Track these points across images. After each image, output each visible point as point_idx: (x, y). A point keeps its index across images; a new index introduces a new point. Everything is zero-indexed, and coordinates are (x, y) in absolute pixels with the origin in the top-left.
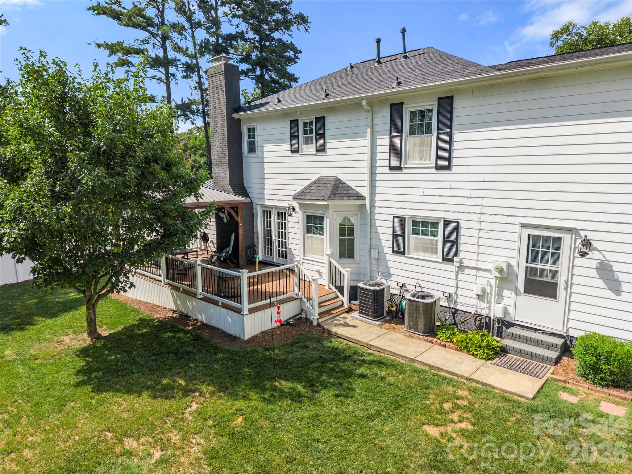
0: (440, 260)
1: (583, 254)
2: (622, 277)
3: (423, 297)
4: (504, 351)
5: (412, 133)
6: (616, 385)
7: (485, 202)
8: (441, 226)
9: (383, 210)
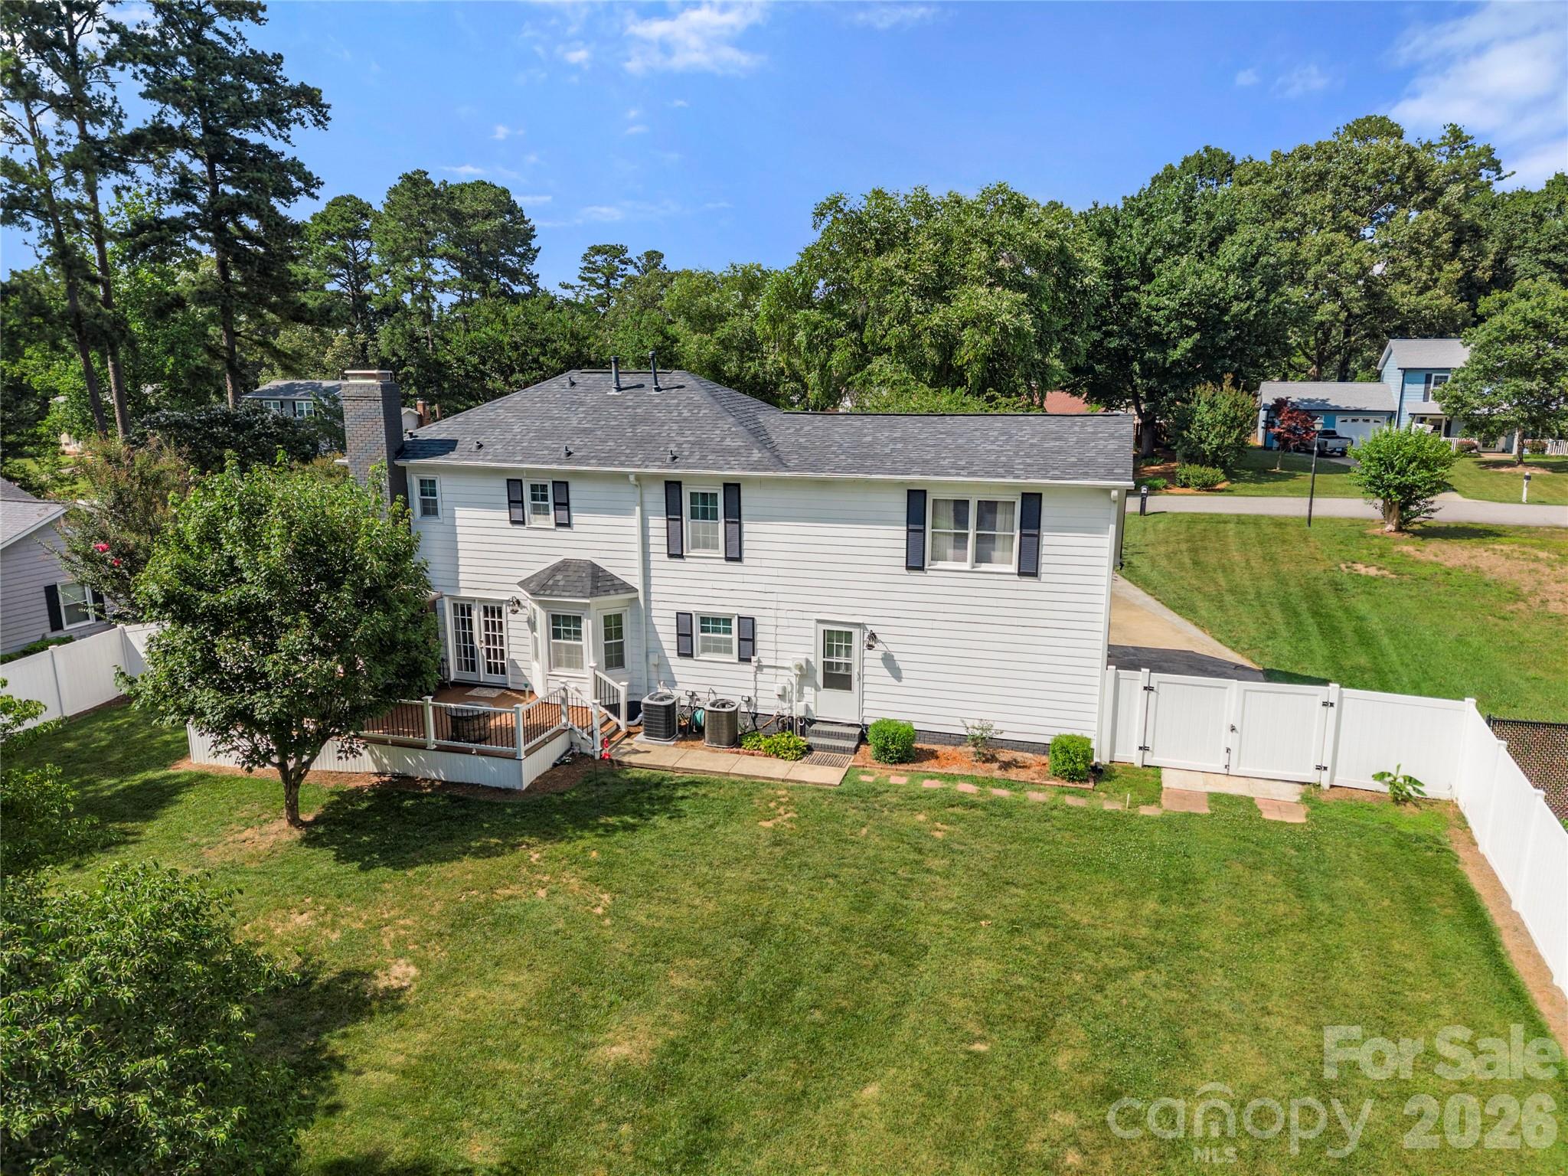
0: (736, 660)
1: (870, 647)
2: (901, 665)
3: (724, 706)
4: (810, 749)
5: (694, 516)
6: (901, 761)
7: (781, 597)
8: (735, 622)
9: (661, 605)
